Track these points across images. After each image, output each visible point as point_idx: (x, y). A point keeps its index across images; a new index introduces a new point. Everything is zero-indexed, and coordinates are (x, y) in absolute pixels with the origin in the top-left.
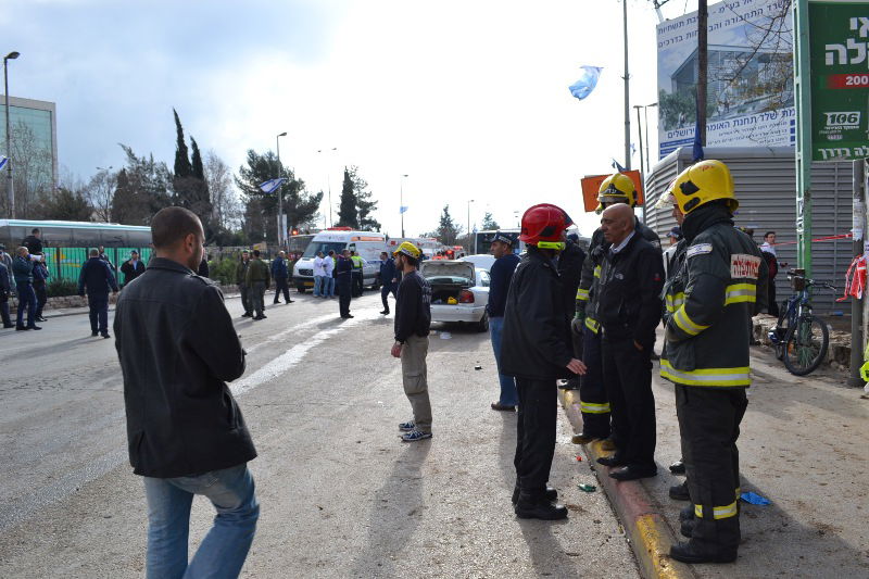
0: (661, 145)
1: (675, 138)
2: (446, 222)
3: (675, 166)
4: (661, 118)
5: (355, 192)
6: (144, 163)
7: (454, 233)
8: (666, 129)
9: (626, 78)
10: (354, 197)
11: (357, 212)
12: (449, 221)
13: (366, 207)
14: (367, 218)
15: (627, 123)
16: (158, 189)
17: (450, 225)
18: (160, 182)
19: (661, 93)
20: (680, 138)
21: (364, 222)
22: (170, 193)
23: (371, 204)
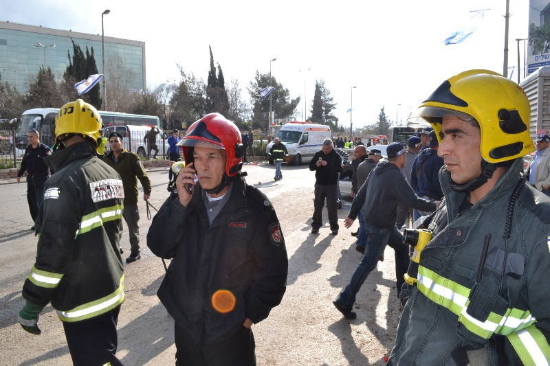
0: (529, 66)
1: (540, 61)
2: (382, 118)
3: (536, 82)
4: (530, 45)
5: (322, 98)
6: (189, 78)
7: (387, 125)
8: (534, 53)
9: (507, 17)
10: (322, 100)
11: (323, 111)
12: (384, 117)
13: (329, 107)
14: (329, 114)
15: (506, 50)
16: (197, 94)
17: (385, 120)
18: (199, 90)
19: (531, 27)
20: (545, 60)
21: (328, 117)
22: (204, 96)
23: (332, 106)
